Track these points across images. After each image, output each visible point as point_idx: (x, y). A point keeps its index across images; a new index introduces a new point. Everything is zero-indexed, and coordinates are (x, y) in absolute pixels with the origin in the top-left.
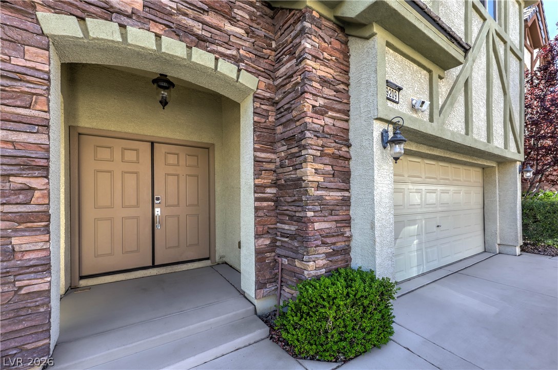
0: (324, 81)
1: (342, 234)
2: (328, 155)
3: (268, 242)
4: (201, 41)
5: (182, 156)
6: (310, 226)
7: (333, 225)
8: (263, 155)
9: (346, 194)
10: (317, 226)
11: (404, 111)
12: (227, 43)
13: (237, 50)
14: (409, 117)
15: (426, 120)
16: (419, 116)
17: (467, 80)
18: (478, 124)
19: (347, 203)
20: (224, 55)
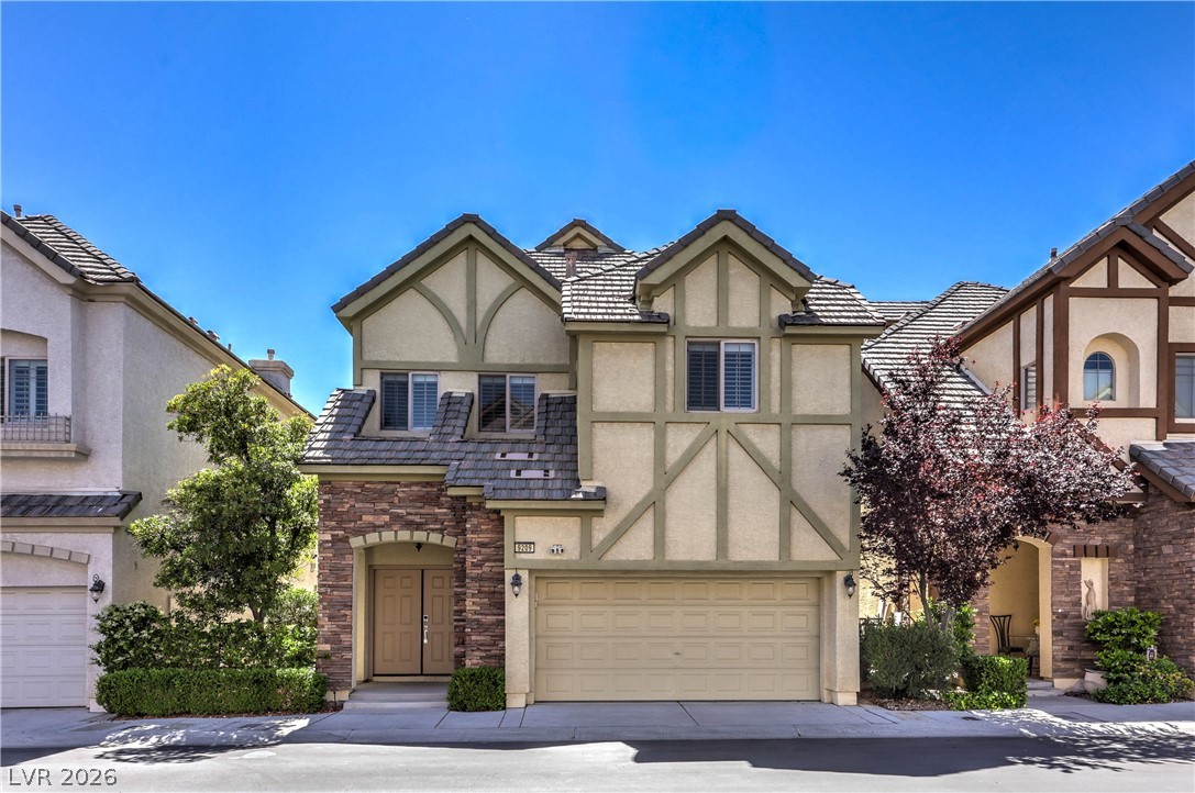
0: (482, 545)
1: (496, 645)
2: (485, 592)
4: (418, 526)
5: (446, 579)
6: (468, 638)
7: (489, 638)
9: (501, 617)
10: (473, 638)
11: (542, 557)
12: (436, 521)
13: (442, 524)
14: (544, 561)
15: (574, 558)
16: (564, 557)
17: (654, 504)
18: (691, 540)
19: (502, 623)
20: (433, 530)
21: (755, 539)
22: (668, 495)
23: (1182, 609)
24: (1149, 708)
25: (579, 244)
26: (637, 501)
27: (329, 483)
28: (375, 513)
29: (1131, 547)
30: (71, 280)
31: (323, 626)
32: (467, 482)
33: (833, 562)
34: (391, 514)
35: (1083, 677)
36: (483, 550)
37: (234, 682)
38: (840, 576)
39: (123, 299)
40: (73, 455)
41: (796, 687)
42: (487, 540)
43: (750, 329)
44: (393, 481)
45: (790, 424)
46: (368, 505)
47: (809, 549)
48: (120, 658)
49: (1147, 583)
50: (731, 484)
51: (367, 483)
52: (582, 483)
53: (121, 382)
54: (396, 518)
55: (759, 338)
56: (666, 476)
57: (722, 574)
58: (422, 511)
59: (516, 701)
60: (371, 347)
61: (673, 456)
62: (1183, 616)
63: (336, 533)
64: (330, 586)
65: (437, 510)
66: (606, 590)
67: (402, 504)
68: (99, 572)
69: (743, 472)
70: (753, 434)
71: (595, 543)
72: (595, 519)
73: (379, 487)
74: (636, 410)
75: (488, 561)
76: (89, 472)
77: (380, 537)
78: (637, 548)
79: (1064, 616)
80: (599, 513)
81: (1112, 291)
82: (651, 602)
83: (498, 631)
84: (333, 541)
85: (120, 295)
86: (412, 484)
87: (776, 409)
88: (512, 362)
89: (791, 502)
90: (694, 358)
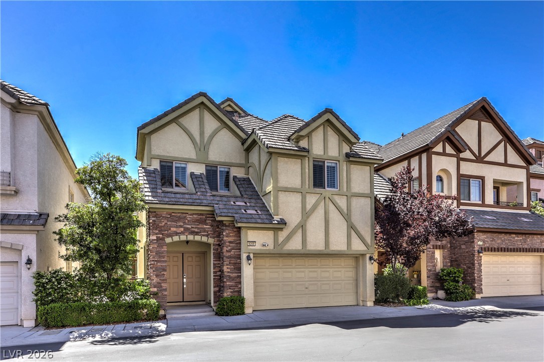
0: (230, 242)
1: (238, 286)
2: (232, 263)
3: (218, 289)
4: (197, 233)
5: (194, 258)
6: (225, 283)
7: (234, 283)
8: (216, 262)
9: (239, 274)
10: (227, 283)
11: (259, 248)
12: (205, 231)
13: (208, 232)
14: (260, 250)
15: (271, 248)
16: (268, 248)
17: (302, 226)
18: (316, 242)
19: (240, 277)
20: (203, 235)
21: (339, 243)
22: (307, 222)
23: (469, 268)
24: (464, 302)
25: (229, 109)
26: (296, 225)
27: (155, 212)
28: (177, 227)
29: (449, 246)
30: (13, 101)
31: (153, 280)
32: (226, 214)
33: (365, 251)
34: (184, 228)
35: (437, 292)
36: (231, 245)
37: (117, 307)
38: (368, 256)
39: (37, 113)
40: (13, 193)
41: (350, 300)
42: (232, 240)
43: (336, 157)
44: (185, 213)
45: (350, 196)
46: (174, 223)
47: (358, 246)
48: (50, 298)
49: (455, 258)
50: (330, 219)
51: (173, 213)
52: (275, 217)
53: (36, 156)
54: (186, 229)
55: (339, 161)
56: (306, 214)
57: (326, 255)
58: (199, 227)
59: (248, 310)
60: (155, 148)
61: (309, 207)
62: (469, 270)
63: (159, 236)
64: (156, 261)
65: (205, 226)
66: (280, 262)
67: (189, 223)
68: (29, 254)
69: (334, 214)
70: (337, 199)
71: (280, 242)
72: (279, 232)
73: (179, 215)
74: (295, 187)
75: (233, 249)
76: (18, 201)
77: (180, 238)
78: (295, 244)
79: (430, 271)
80: (281, 229)
81: (444, 154)
82: (297, 267)
83: (238, 280)
84: (157, 240)
85: (36, 111)
86: (193, 214)
87: (345, 189)
88: (220, 160)
89: (351, 227)
90: (315, 166)
